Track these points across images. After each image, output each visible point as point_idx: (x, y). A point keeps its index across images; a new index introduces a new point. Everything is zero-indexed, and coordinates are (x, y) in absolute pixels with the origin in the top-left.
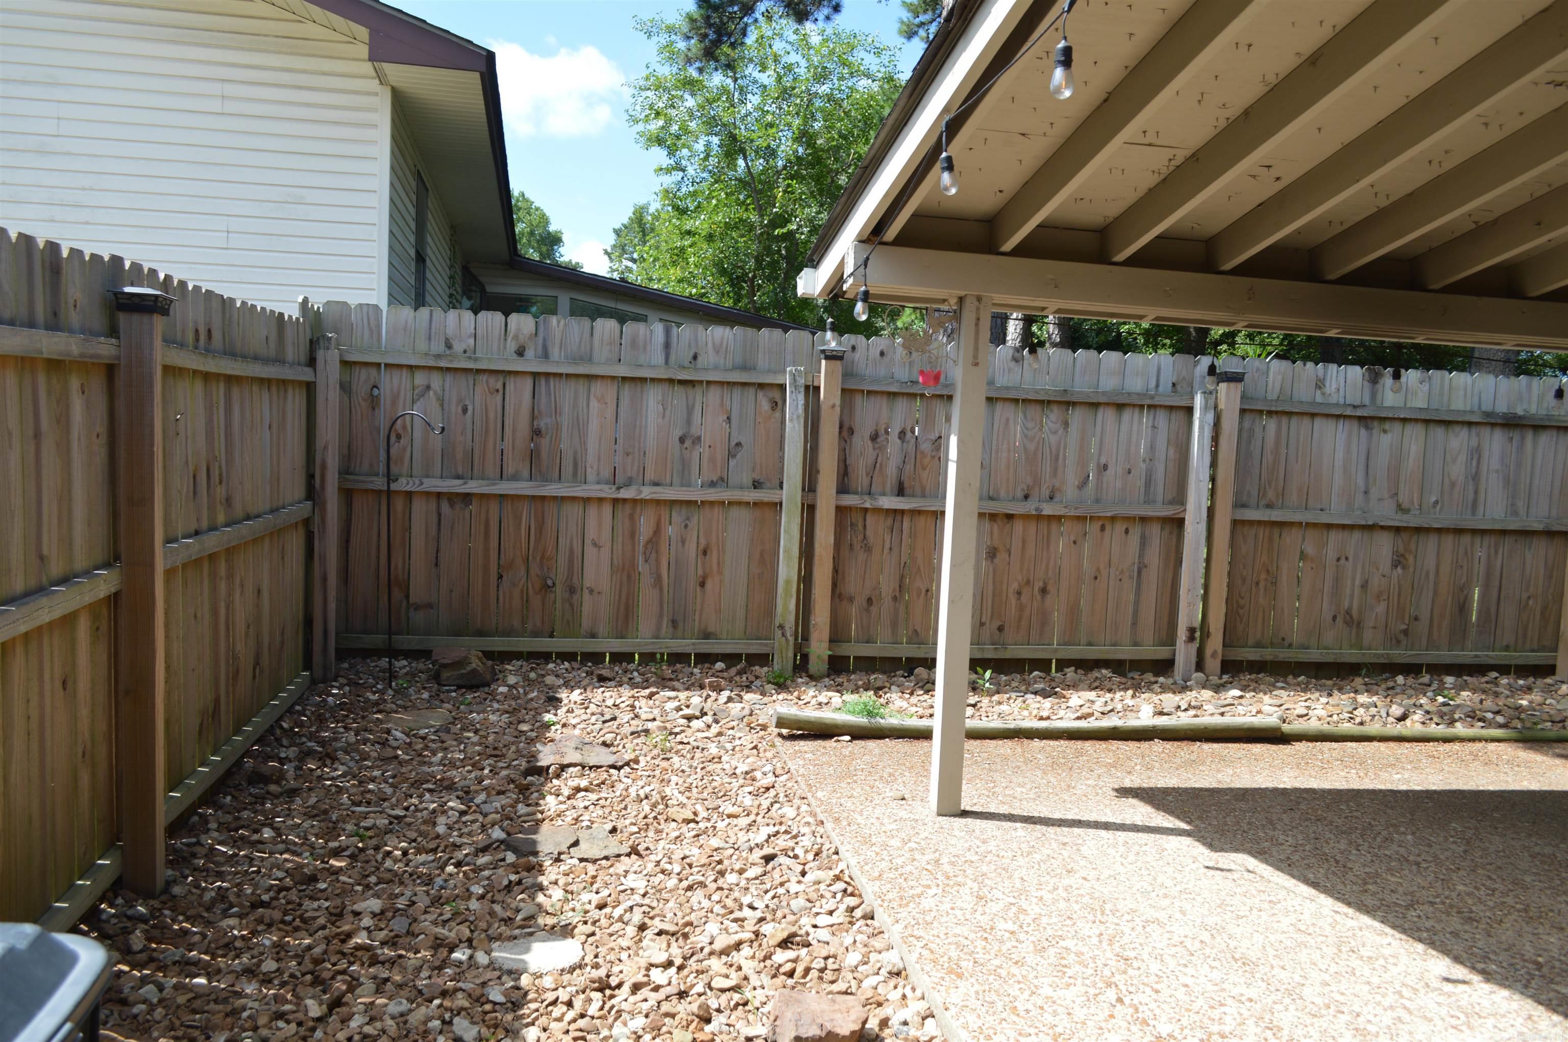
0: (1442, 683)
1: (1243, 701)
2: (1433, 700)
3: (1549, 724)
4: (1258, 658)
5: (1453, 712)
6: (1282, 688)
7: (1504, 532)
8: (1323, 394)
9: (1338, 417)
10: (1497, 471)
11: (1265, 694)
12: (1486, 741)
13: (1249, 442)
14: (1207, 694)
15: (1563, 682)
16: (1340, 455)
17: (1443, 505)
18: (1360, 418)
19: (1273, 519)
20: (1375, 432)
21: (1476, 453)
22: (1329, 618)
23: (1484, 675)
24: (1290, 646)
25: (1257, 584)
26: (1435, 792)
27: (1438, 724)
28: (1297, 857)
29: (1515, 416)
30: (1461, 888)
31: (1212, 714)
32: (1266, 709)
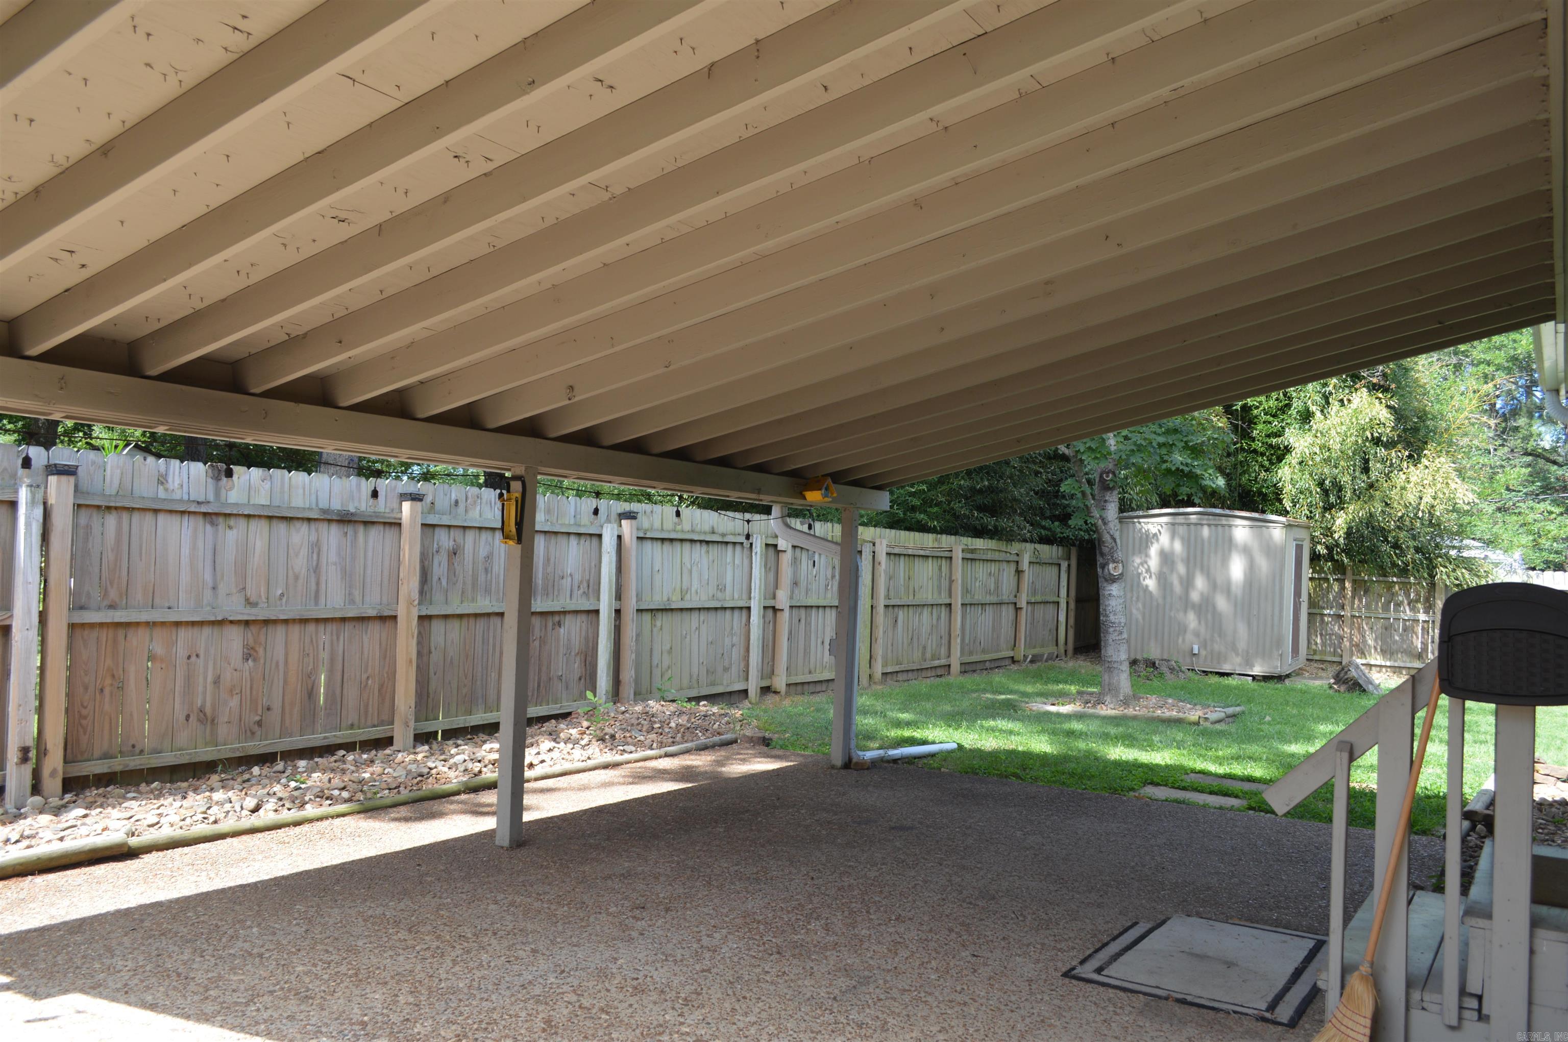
0: (295, 767)
1: (87, 820)
2: (286, 786)
3: (387, 791)
4: (106, 770)
5: (304, 795)
6: (134, 798)
7: (344, 620)
8: (166, 490)
9: (183, 513)
10: (335, 564)
11: (114, 807)
12: (332, 817)
13: (86, 539)
14: (45, 819)
15: (399, 751)
16: (186, 551)
17: (288, 598)
18: (205, 514)
19: (116, 620)
20: (221, 527)
21: (316, 547)
22: (182, 718)
23: (333, 755)
24: (142, 752)
25: (102, 690)
26: (283, 877)
27: (289, 809)
28: (136, 981)
29: (348, 513)
30: (300, 968)
31: (49, 841)
32: (113, 824)
